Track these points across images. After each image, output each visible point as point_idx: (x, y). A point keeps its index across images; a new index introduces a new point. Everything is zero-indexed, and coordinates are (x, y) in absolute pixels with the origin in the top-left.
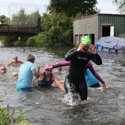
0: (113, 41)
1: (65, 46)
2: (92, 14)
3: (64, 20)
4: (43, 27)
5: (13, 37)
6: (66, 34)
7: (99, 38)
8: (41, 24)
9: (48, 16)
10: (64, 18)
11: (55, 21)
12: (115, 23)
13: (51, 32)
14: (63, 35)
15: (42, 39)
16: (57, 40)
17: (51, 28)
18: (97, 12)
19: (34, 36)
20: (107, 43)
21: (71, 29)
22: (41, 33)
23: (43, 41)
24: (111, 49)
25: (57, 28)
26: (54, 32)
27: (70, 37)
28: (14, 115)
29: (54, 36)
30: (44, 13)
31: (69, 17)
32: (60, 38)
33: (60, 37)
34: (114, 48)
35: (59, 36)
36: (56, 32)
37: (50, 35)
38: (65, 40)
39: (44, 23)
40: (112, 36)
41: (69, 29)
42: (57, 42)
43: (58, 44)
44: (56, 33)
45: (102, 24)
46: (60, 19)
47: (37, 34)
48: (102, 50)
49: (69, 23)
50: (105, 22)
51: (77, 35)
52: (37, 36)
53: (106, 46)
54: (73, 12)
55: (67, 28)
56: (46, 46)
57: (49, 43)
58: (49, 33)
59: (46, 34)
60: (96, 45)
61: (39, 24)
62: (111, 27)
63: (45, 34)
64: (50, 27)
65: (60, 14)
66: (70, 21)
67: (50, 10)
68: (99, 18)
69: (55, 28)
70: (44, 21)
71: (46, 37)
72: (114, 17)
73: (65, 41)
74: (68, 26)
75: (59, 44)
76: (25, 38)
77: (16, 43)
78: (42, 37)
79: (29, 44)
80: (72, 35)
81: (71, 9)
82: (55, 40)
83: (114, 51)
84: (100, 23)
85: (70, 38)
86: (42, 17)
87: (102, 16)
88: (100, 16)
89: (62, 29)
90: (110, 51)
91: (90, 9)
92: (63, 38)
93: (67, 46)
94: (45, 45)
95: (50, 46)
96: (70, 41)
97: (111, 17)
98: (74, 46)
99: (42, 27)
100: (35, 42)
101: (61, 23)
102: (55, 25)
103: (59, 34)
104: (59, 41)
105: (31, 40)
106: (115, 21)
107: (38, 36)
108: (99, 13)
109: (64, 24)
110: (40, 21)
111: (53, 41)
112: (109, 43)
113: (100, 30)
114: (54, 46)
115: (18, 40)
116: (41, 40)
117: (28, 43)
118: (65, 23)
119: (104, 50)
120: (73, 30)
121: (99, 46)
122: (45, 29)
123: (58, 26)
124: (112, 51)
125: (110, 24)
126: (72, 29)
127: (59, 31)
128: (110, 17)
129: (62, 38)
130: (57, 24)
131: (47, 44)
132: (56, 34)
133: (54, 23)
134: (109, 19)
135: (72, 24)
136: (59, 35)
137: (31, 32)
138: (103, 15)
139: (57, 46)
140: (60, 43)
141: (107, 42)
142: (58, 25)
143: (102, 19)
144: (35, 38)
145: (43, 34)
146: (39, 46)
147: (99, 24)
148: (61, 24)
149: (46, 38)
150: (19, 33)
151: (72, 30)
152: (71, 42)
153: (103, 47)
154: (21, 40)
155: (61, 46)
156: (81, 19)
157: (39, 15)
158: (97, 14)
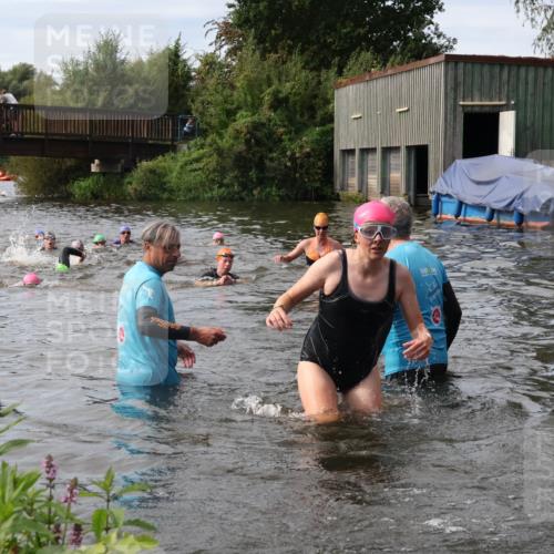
0: (506, 177)
1: (296, 199)
2: (418, 57)
3: (293, 83)
4: (202, 114)
5: (70, 162)
6: (301, 147)
7: (448, 162)
8: (193, 101)
9: (221, 66)
10: (295, 77)
11: (254, 87)
12: (522, 98)
13: (236, 138)
14: (289, 153)
15: (196, 170)
16: (261, 175)
17: (235, 121)
18: (442, 46)
19: (160, 158)
20: (482, 187)
21: (323, 123)
22: (192, 142)
23: (200, 177)
24: (499, 212)
25: (264, 120)
26: (248, 136)
27: (320, 160)
28: (75, 502)
29: (250, 156)
31: (317, 69)
32: (274, 164)
33: (276, 161)
34: (511, 208)
35: (271, 155)
36: (260, 139)
37: (229, 149)
38: (297, 175)
40: (509, 155)
41: (316, 126)
42: (261, 182)
43: (268, 190)
44: (258, 142)
45: (461, 103)
46: (276, 82)
47: (174, 149)
48: (457, 216)
49: (315, 97)
50: (476, 94)
51: (351, 152)
52: (173, 155)
53: (478, 201)
54: (333, 47)
55: (306, 118)
56: (211, 199)
57: (227, 186)
58: (226, 142)
59: (215, 146)
60: (433, 193)
61: (186, 102)
62: (501, 114)
63: (211, 145)
64: (230, 114)
65: (273, 56)
66: (322, 86)
67: (230, 40)
68: (451, 73)
69: (254, 123)
70: (205, 87)
71: (213, 161)
72: (514, 69)
73: (295, 179)
74: (312, 109)
75: (269, 193)
76: (119, 166)
77: (81, 186)
78: (197, 160)
79: (140, 192)
80: (329, 150)
81: (324, 35)
82: (253, 174)
83: (513, 223)
84: (451, 95)
85: (320, 164)
86: (195, 70)
87: (461, 65)
88: (451, 65)
89: (284, 126)
90: (494, 221)
91: (410, 34)
92: (289, 164)
93: (305, 199)
94: (210, 195)
95: (232, 200)
96: (319, 180)
97: (501, 70)
98: (338, 198)
99: (195, 115)
100: (165, 183)
101: (281, 96)
102: (255, 107)
103: (271, 145)
104: (273, 179)
105: (148, 174)
106: (521, 88)
107: (179, 155)
108: (448, 53)
109: (295, 103)
110: (189, 90)
111: (242, 176)
112: (492, 186)
113: (454, 128)
114: (247, 199)
115: (88, 173)
116: (193, 174)
117: (134, 185)
118: (297, 98)
119: (468, 218)
120: (333, 129)
121: (443, 199)
122: (208, 124)
123: (265, 113)
124: (502, 221)
125: (497, 103)
126: (331, 125)
127: (270, 135)
128: (497, 69)
129: (286, 166)
130: (261, 104)
131: (217, 192)
132: (256, 149)
133: (249, 99)
134: (492, 77)
135: (328, 101)
136: (271, 151)
137: (147, 139)
138: (465, 63)
139: (260, 200)
140: (274, 189)
141: (479, 183)
142: (266, 106)
143: (461, 79)
144: (163, 164)
145: (202, 146)
146: (182, 198)
147: (451, 102)
148: (278, 103)
149: (214, 163)
150: (94, 142)
151: (328, 126)
152: (322, 182)
153: (461, 203)
154: (104, 174)
155: (277, 199)
156: (367, 78)
157: (185, 61)
158: (441, 58)
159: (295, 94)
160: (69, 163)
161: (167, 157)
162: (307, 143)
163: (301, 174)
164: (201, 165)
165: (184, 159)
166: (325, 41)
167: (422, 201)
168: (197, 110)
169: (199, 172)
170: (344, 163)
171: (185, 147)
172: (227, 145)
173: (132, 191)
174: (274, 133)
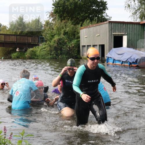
0: (126, 53)
2: (101, 22)
3: (69, 28)
4: (45, 36)
6: (72, 45)
7: (110, 49)
8: (43, 33)
9: (50, 24)
10: (69, 26)
11: (59, 29)
12: (129, 32)
13: (54, 42)
14: (68, 46)
16: (61, 52)
17: (54, 38)
18: (108, 19)
19: (34, 47)
20: (120, 55)
21: (77, 39)
22: (43, 43)
23: (45, 52)
24: (124, 62)
25: (62, 38)
26: (58, 42)
29: (58, 47)
30: (46, 20)
31: (75, 25)
33: (65, 48)
34: (127, 61)
35: (64, 47)
36: (61, 43)
37: (53, 45)
38: (71, 52)
39: (46, 32)
40: (125, 47)
41: (75, 39)
42: (61, 54)
43: (63, 56)
44: (60, 43)
45: (113, 34)
46: (65, 28)
47: (38, 45)
48: (113, 63)
49: (75, 32)
50: (117, 31)
51: (85, 46)
52: (38, 47)
53: (119, 59)
54: (80, 19)
55: (73, 37)
56: (48, 58)
57: (52, 55)
59: (49, 44)
60: (107, 57)
61: (41, 33)
62: (123, 36)
63: (48, 44)
64: (53, 36)
66: (77, 29)
67: (53, 17)
68: (110, 26)
69: (59, 38)
70: (46, 29)
71: (48, 49)
72: (127, 25)
74: (74, 35)
75: (63, 57)
76: (24, 50)
77: (14, 55)
78: (44, 48)
79: (29, 57)
80: (79, 46)
81: (77, 16)
82: (59, 52)
83: (128, 65)
84: (111, 31)
85: (77, 49)
86: (44, 25)
87: (113, 24)
88: (110, 24)
89: (67, 39)
90: (123, 64)
91: (100, 16)
92: (68, 49)
94: (48, 57)
95: (53, 59)
96: (76, 53)
98: (81, 58)
99: (43, 36)
100: (36, 54)
101: (66, 31)
102: (59, 34)
103: (63, 44)
104: (64, 53)
105: (31, 52)
106: (128, 30)
107: (40, 47)
108: (110, 20)
109: (70, 33)
110: (42, 30)
111: (56, 52)
112: (122, 55)
113: (111, 40)
114: (57, 58)
115: (16, 51)
116: (43, 52)
117: (28, 55)
119: (116, 64)
120: (80, 40)
121: (109, 59)
122: (47, 39)
123: (62, 36)
124: (125, 64)
125: (122, 34)
127: (63, 42)
128: (122, 25)
129: (68, 50)
130: (61, 34)
131: (49, 56)
132: (60, 45)
133: (58, 32)
134: (121, 27)
135: (78, 33)
136: (64, 46)
137: (31, 43)
139: (61, 59)
140: (65, 56)
141: (119, 54)
143: (113, 27)
144: (35, 49)
145: (46, 45)
146: (41, 58)
147: (110, 33)
148: (65, 33)
150: (17, 43)
151: (79, 39)
153: (114, 60)
154: (20, 52)
155: (65, 58)
156: (89, 27)
157: (41, 22)
158: (108, 22)
159: (70, 31)
160: (11, 49)
161: (36, 47)
162: (73, 44)
163: (72, 52)
164: (45, 49)
165: (41, 48)
166: (77, 17)
167: (103, 59)
168: (44, 35)
169: (45, 51)
170: (83, 49)
171: (41, 45)
172: (52, 44)
173: (27, 56)
174: (64, 41)
